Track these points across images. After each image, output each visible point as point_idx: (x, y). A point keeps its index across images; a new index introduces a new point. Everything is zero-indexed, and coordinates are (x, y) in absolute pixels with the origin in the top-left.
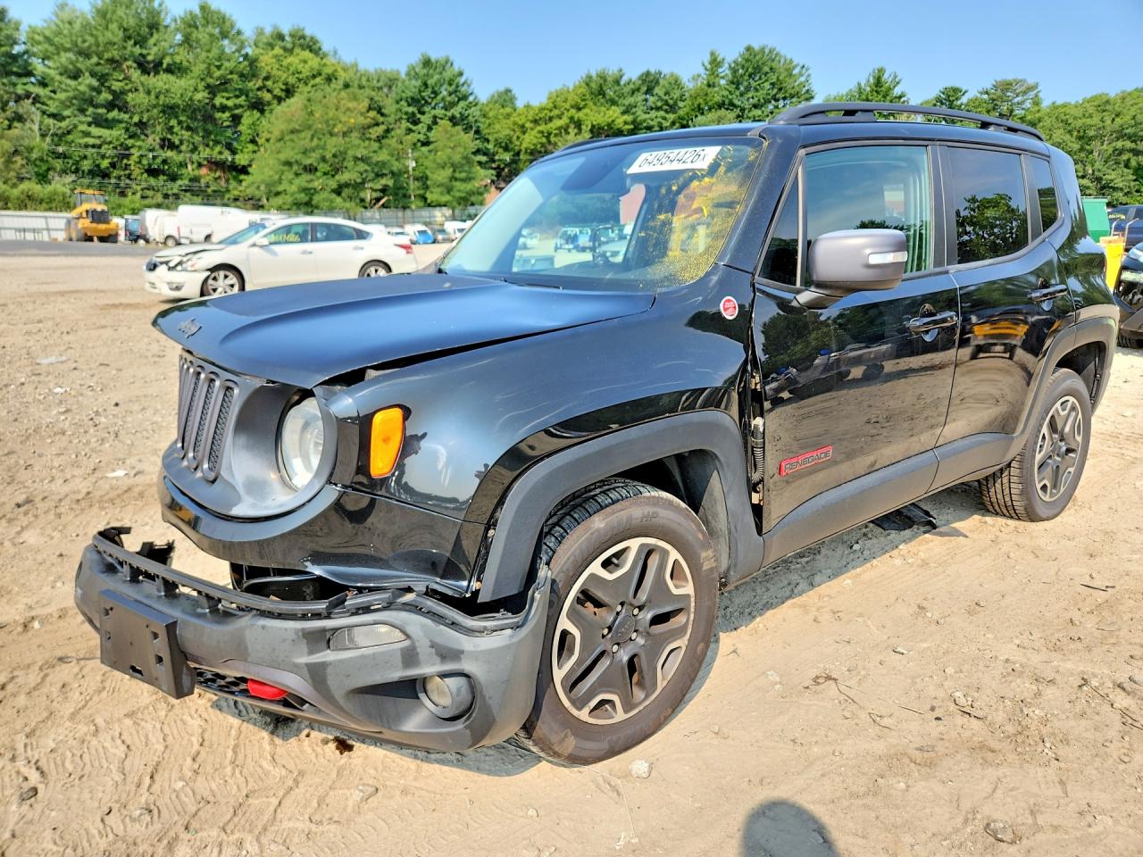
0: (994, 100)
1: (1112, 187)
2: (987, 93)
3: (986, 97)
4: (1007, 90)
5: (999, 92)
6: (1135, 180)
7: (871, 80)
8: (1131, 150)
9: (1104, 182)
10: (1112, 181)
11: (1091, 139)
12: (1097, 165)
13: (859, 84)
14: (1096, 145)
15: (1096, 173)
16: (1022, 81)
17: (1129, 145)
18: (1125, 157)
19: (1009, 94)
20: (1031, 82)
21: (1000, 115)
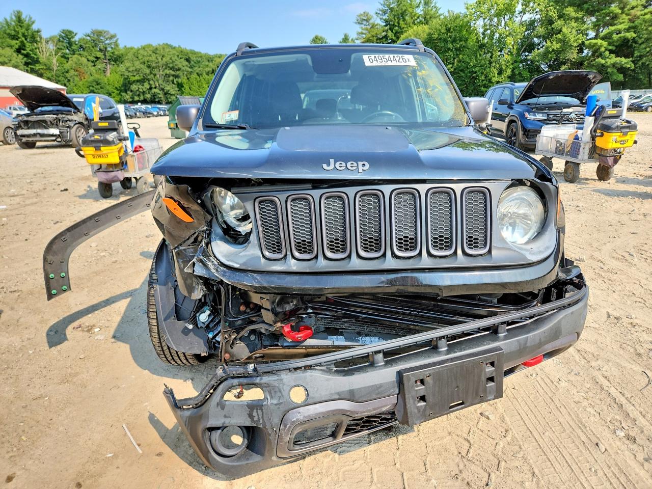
0: (94, 41)
1: (169, 94)
2: (89, 36)
3: (88, 38)
4: (100, 35)
5: (96, 36)
6: (179, 91)
7: (14, 18)
8: (173, 75)
9: (165, 91)
10: (169, 90)
11: (153, 68)
12: (160, 82)
13: (6, 19)
14: (156, 71)
15: (161, 86)
16: (107, 32)
17: (173, 73)
18: (171, 78)
19: (101, 38)
20: (112, 32)
21: (100, 49)
